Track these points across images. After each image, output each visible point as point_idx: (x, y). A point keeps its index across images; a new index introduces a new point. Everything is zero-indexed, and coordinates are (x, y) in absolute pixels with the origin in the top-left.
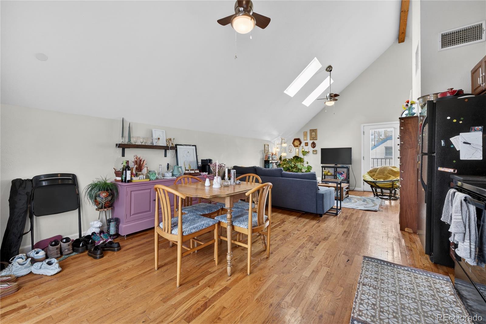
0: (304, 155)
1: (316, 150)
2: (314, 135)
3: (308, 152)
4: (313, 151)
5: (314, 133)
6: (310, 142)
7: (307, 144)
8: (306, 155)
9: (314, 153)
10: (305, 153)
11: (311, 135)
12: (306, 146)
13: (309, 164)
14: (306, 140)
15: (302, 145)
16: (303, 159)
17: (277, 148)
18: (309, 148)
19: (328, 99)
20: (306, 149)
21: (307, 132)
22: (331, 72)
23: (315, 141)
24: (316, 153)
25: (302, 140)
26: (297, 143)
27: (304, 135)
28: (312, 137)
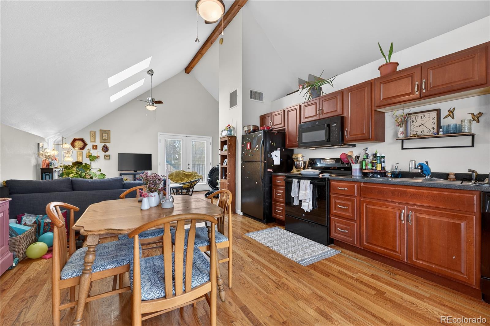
0: (91, 160)
1: (109, 155)
2: (107, 136)
3: (98, 157)
4: (105, 156)
5: (107, 134)
6: (100, 145)
7: (95, 147)
8: (94, 161)
9: (106, 158)
10: (92, 158)
11: (101, 136)
12: (93, 149)
13: (102, 172)
14: (93, 142)
15: (87, 148)
16: (90, 165)
17: (54, 150)
18: (99, 152)
19: (150, 103)
20: (94, 153)
21: (95, 132)
22: (152, 76)
23: (108, 145)
24: (109, 159)
25: (87, 140)
26: (78, 144)
27: (90, 135)
28: (103, 139)
